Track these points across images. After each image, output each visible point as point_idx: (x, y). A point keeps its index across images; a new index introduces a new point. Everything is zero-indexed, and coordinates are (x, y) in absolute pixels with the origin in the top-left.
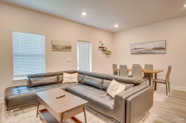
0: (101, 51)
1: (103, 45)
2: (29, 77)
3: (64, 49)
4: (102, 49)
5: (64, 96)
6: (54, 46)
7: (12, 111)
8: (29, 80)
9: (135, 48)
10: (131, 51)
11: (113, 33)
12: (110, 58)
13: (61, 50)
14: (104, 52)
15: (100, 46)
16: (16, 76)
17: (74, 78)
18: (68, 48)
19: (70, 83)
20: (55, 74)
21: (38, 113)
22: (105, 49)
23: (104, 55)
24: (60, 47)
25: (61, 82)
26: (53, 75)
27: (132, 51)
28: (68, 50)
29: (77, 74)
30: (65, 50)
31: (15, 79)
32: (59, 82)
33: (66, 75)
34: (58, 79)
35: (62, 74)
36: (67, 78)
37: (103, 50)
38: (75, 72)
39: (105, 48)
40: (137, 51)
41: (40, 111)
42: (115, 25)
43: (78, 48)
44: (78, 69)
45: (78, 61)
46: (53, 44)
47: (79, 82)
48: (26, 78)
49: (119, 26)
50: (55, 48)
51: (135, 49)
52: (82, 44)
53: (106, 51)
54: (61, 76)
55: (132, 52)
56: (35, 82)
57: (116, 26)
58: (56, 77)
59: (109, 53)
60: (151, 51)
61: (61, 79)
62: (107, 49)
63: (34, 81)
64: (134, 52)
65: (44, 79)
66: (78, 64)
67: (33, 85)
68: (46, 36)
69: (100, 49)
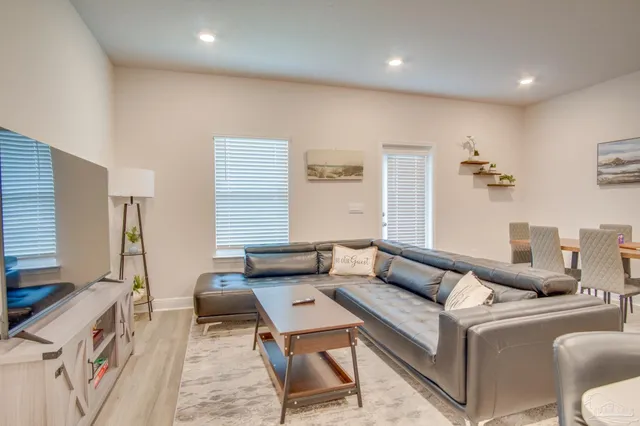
0: (472, 177)
1: (476, 153)
2: (246, 252)
3: (340, 174)
4: (476, 169)
5: (312, 302)
6: (311, 169)
7: (207, 326)
8: (248, 259)
9: (618, 159)
10: (599, 173)
11: (522, 109)
12: (510, 199)
13: (330, 179)
14: (483, 181)
15: (467, 160)
16: (222, 248)
17: (366, 261)
18: (355, 171)
19: (349, 276)
20: (312, 247)
21: (256, 341)
22: (487, 168)
23: (486, 191)
24: (328, 171)
25: (326, 272)
26: (307, 250)
27: (604, 170)
28: (353, 177)
29: (373, 251)
30: (343, 177)
31: (220, 254)
32: (321, 270)
33: (340, 252)
34: (319, 262)
35: (330, 249)
36: (343, 261)
37: (480, 174)
38: (372, 245)
39: (489, 165)
40: (624, 173)
41: (261, 335)
42: (520, 78)
43: (386, 172)
44: (385, 236)
45: (385, 209)
46: (310, 163)
47: (378, 277)
48: (242, 254)
49: (537, 79)
50: (314, 173)
51: (618, 163)
52: (400, 157)
53: (491, 175)
54: (326, 255)
55: (604, 176)
56: (261, 264)
57: (527, 82)
58: (313, 255)
59: (506, 182)
61: (326, 263)
62: (496, 170)
63: (259, 262)
64: (610, 177)
65: (283, 260)
66: (385, 220)
67: (254, 273)
68: (291, 141)
69: (466, 168)
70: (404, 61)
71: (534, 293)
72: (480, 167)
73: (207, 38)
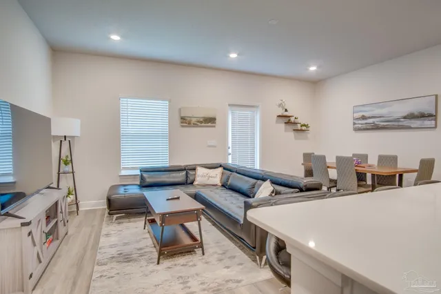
0: (284, 125)
1: (286, 110)
2: (141, 171)
3: (201, 122)
4: (287, 120)
5: (178, 198)
6: (183, 119)
8: (142, 175)
9: (363, 116)
10: (354, 124)
11: (315, 84)
12: (306, 138)
13: (195, 125)
14: (290, 127)
15: (281, 114)
16: (124, 168)
17: (216, 176)
18: (211, 121)
19: (205, 186)
20: (183, 168)
21: (145, 224)
22: (292, 119)
23: (292, 134)
24: (194, 120)
25: (192, 183)
26: (179, 170)
27: (357, 122)
28: (210, 124)
29: (220, 170)
30: (203, 124)
31: (124, 173)
32: (189, 182)
33: (201, 171)
34: (187, 177)
35: (194, 169)
36: (202, 175)
37: (288, 123)
38: (221, 166)
39: (294, 118)
40: (366, 124)
41: (149, 220)
42: (310, 66)
43: (231, 122)
44: (229, 161)
45: (230, 145)
46: (182, 115)
47: (223, 186)
48: (138, 172)
49: (319, 67)
50: (185, 121)
51: (364, 118)
52: (239, 112)
53: (295, 123)
54: (191, 172)
55: (356, 126)
56: (150, 179)
57: (313, 68)
58: (184, 173)
59: (304, 128)
60: (399, 121)
61: (191, 178)
62: (299, 120)
63: (149, 177)
64: (360, 126)
65: (164, 176)
66: (230, 151)
67: (146, 184)
68: (170, 101)
69: (281, 119)
70: (238, 55)
71: (298, 190)
72: (288, 119)
73: (115, 38)
